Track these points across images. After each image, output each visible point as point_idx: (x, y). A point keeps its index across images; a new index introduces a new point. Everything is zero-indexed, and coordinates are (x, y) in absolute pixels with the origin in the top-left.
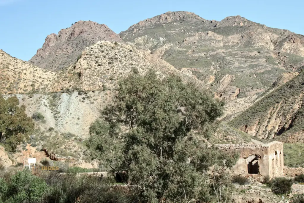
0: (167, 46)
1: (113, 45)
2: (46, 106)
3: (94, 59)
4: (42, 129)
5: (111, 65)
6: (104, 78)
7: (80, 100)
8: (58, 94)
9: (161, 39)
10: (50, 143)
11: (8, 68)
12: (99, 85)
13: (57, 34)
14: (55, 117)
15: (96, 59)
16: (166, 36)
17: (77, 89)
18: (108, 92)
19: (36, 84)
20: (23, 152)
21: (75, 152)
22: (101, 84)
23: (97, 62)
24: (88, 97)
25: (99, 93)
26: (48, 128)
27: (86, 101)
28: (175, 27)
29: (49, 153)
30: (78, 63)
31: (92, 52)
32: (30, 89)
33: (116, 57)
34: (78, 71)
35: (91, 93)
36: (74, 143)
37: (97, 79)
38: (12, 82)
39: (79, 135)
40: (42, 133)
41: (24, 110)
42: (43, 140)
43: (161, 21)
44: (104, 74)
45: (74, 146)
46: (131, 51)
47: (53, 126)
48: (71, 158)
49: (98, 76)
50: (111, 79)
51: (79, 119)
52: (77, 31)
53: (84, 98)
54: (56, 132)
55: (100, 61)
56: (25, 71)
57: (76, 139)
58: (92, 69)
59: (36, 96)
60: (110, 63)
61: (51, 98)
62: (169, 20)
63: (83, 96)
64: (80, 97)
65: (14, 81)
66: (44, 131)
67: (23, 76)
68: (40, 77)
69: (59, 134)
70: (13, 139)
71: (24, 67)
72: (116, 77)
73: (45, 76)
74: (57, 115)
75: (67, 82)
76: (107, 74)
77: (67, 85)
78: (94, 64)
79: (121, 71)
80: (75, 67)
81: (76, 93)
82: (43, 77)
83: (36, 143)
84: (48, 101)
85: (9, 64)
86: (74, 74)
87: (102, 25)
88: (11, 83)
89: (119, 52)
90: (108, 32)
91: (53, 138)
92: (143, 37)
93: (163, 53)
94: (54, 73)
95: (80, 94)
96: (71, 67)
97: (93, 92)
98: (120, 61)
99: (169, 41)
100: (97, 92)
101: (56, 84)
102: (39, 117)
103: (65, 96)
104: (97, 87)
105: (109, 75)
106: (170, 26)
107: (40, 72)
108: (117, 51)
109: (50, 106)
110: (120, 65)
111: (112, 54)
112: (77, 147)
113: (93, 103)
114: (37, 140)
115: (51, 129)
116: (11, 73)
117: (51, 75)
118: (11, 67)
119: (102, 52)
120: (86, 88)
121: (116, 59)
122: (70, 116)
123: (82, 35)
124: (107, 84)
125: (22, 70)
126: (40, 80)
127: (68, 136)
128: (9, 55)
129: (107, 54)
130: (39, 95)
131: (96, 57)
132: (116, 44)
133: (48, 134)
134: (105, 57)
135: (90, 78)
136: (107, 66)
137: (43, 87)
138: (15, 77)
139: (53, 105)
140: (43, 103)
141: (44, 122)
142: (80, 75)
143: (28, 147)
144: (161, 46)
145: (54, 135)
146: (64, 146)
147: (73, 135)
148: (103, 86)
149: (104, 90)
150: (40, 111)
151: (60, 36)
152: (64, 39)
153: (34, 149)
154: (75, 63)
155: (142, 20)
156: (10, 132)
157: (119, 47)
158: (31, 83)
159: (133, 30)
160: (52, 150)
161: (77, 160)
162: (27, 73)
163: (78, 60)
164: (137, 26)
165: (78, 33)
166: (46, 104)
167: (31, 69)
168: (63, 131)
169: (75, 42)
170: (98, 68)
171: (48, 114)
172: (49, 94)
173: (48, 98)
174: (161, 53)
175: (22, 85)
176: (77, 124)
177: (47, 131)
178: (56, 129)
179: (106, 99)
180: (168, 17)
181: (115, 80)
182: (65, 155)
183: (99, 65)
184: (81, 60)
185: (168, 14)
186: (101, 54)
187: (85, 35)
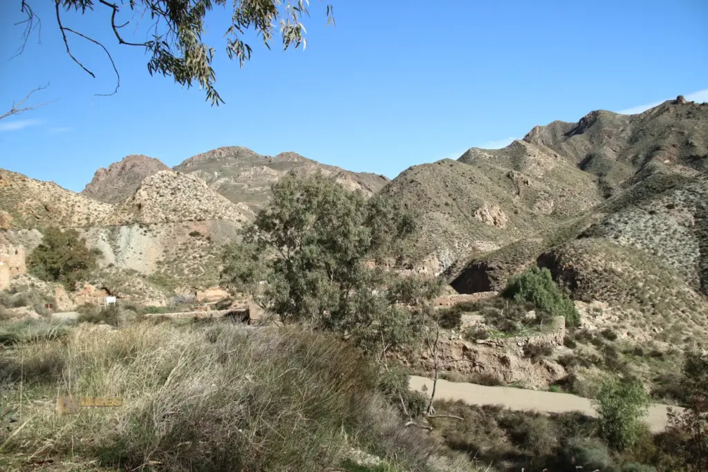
0: (222, 181)
1: (175, 175)
2: (104, 240)
3: (155, 189)
4: (101, 265)
5: (173, 196)
6: (166, 210)
7: (141, 234)
8: (117, 228)
9: (216, 173)
10: (112, 280)
11: (59, 200)
12: (161, 217)
13: (108, 168)
14: (115, 252)
15: (157, 190)
16: (221, 171)
17: (137, 222)
18: (172, 224)
19: (91, 217)
20: (82, 290)
21: (141, 289)
22: (163, 216)
23: (158, 193)
24: (150, 230)
25: (162, 225)
26: (108, 264)
27: (149, 234)
28: (229, 162)
29: (111, 291)
30: (137, 194)
31: (152, 183)
32: (84, 222)
33: (179, 187)
34: (138, 202)
35: (153, 225)
36: (138, 280)
37: (159, 211)
38: (65, 215)
39: (143, 271)
40: (102, 270)
41: (84, 244)
42: (103, 278)
43: (215, 155)
44: (167, 205)
45: (139, 283)
46: (194, 181)
47: (113, 262)
48: (136, 296)
49: (160, 207)
50: (174, 210)
51: (141, 253)
52: (128, 165)
53: (145, 231)
54: (117, 268)
55: (161, 191)
56: (78, 204)
57: (139, 275)
58: (154, 200)
59: (92, 230)
60: (172, 194)
61: (109, 231)
62: (223, 155)
63: (145, 229)
64: (142, 230)
65: (67, 214)
66: (104, 268)
67: (76, 209)
68: (95, 210)
69: (121, 270)
70: (72, 275)
71: (77, 199)
72: (180, 209)
73: (101, 209)
74: (117, 250)
75: (126, 214)
76: (169, 206)
77: (126, 218)
78: (155, 195)
79: (185, 202)
80: (134, 199)
81: (136, 226)
82: (98, 209)
83: (96, 281)
84: (106, 234)
85: (61, 196)
86: (133, 205)
87: (155, 159)
88: (64, 217)
89: (182, 182)
90: (161, 166)
91: (114, 274)
92: (197, 172)
93: (218, 187)
94: (111, 206)
95: (141, 227)
96: (130, 198)
97: (155, 224)
98: (184, 192)
99: (224, 176)
100: (160, 225)
101: (114, 217)
102: (97, 252)
103: (124, 229)
104: (160, 220)
105: (172, 206)
106: (225, 160)
107: (95, 204)
108: (180, 181)
109: (108, 240)
110: (184, 196)
111: (174, 185)
112: (142, 284)
113: (156, 236)
114: (96, 277)
115: (111, 266)
116: (63, 206)
117: (107, 207)
118: (63, 200)
119: (164, 182)
120: (147, 220)
121: (179, 189)
122: (132, 251)
123: (134, 169)
124: (170, 216)
125: (76, 202)
126: (96, 213)
127: (130, 272)
128: (60, 187)
129: (169, 184)
130: (95, 229)
131: (157, 188)
132: (178, 174)
133: (108, 271)
134: (167, 187)
135: (151, 209)
136: (170, 197)
137: (98, 220)
138: (67, 210)
139: (112, 239)
140: (100, 236)
141: (103, 258)
142: (140, 206)
143: (87, 285)
144: (216, 180)
145: (115, 272)
146: (127, 283)
147: (136, 272)
148: (166, 218)
149: (167, 222)
150: (97, 246)
151: (110, 170)
152: (114, 172)
153: (93, 288)
154: (135, 194)
155: (196, 154)
156: (69, 269)
157: (181, 177)
158: (85, 216)
159: (186, 164)
160: (114, 288)
161: (143, 299)
162: (82, 206)
163: (137, 191)
164: (191, 161)
165: (130, 167)
166: (104, 238)
167: (86, 202)
168: (124, 267)
169: (126, 177)
170: (160, 199)
171: (106, 249)
172: (107, 227)
173: (106, 232)
174: (216, 187)
175: (75, 218)
176: (140, 259)
177: (107, 268)
178: (116, 265)
179: (171, 232)
180: (222, 152)
181: (179, 212)
182: (129, 294)
183: (161, 196)
184: (141, 191)
185: (222, 149)
186: (162, 184)
187: (136, 169)
